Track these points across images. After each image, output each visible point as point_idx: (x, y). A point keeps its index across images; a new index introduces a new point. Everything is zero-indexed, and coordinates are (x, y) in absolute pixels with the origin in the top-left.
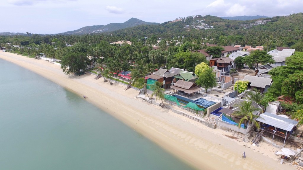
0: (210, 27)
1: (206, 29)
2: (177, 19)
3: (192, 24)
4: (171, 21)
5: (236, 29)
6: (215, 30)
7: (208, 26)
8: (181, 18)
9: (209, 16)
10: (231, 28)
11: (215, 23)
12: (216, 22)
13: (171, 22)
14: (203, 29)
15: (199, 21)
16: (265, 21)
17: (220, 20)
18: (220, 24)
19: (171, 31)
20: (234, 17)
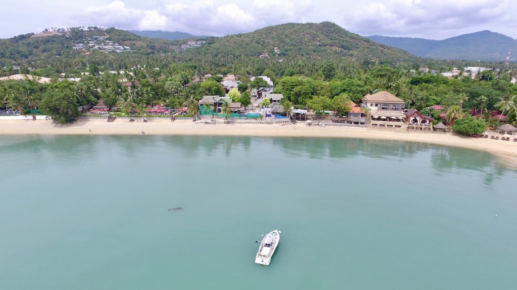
0: (125, 49)
1: (118, 51)
2: (46, 30)
3: (89, 43)
4: (33, 34)
5: (165, 52)
6: (135, 53)
7: (121, 47)
8: (56, 30)
9: (113, 29)
10: (158, 51)
11: (128, 41)
12: (130, 40)
13: (33, 36)
14: (113, 52)
15: (98, 37)
16: (199, 43)
17: (135, 37)
18: (138, 44)
19: (45, 54)
20: (143, 31)
